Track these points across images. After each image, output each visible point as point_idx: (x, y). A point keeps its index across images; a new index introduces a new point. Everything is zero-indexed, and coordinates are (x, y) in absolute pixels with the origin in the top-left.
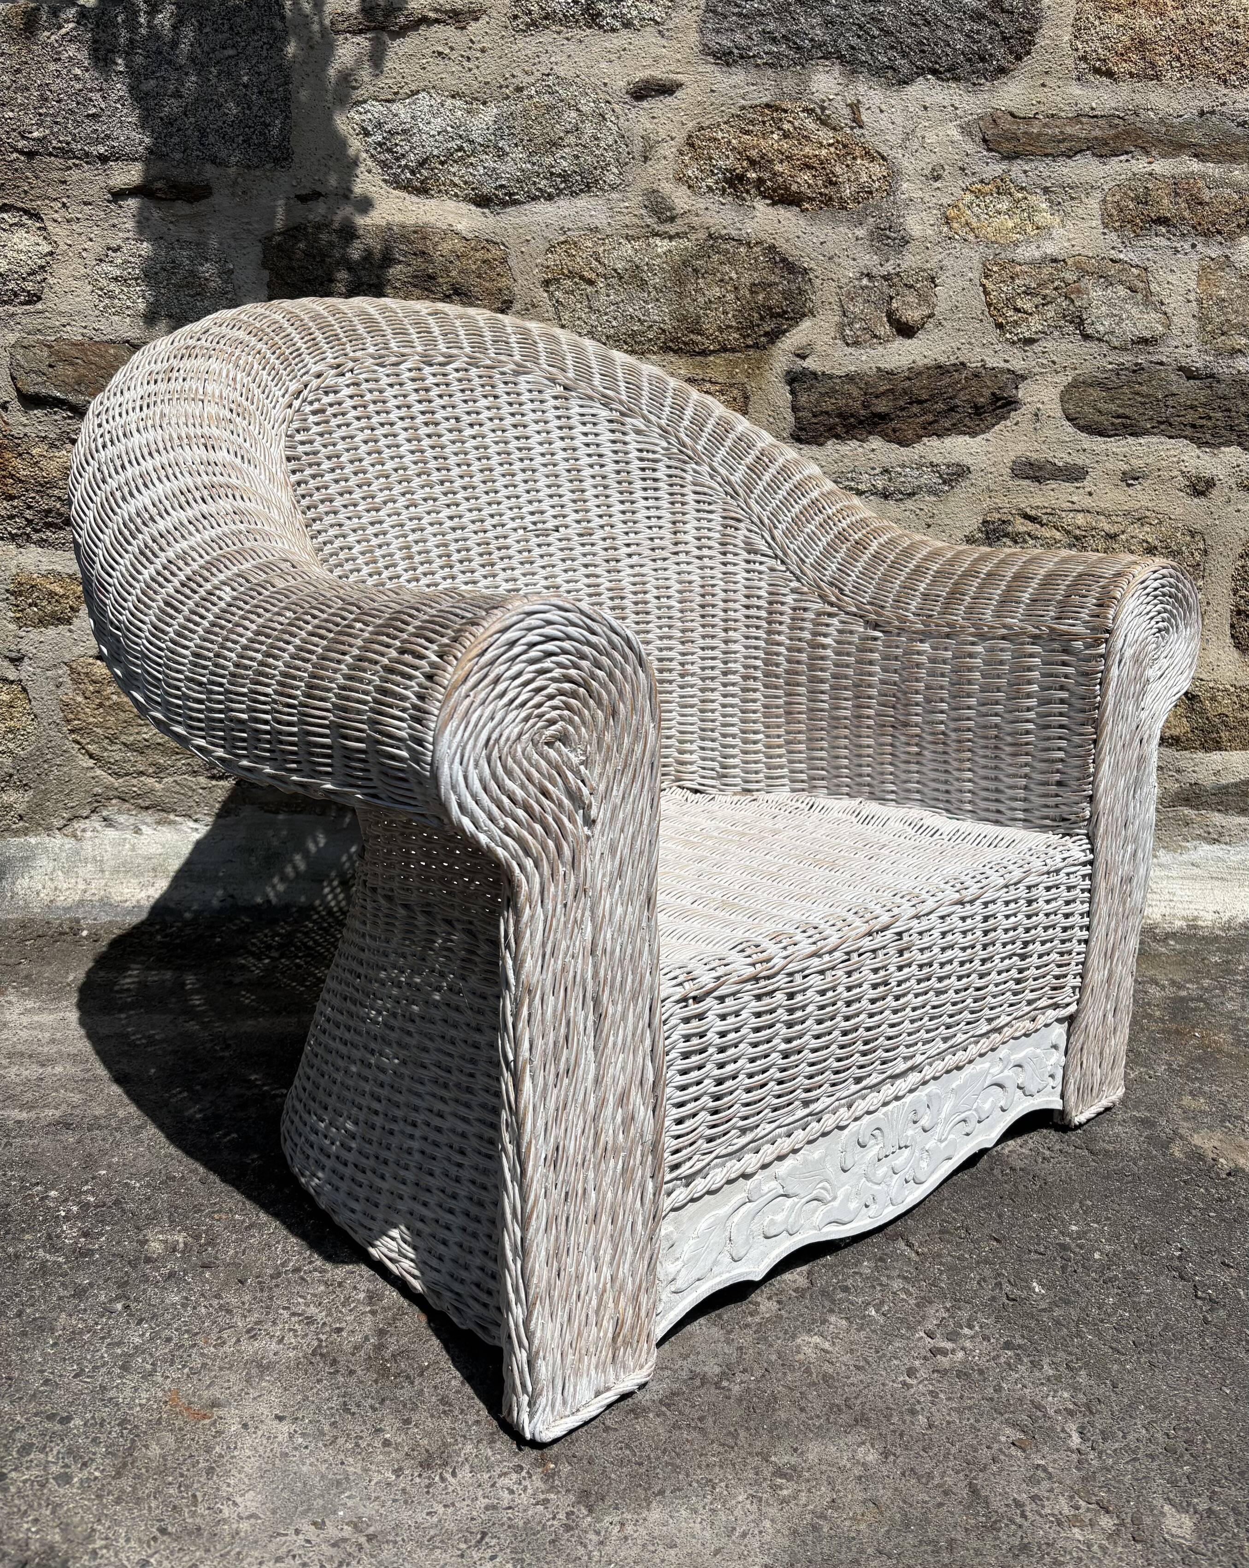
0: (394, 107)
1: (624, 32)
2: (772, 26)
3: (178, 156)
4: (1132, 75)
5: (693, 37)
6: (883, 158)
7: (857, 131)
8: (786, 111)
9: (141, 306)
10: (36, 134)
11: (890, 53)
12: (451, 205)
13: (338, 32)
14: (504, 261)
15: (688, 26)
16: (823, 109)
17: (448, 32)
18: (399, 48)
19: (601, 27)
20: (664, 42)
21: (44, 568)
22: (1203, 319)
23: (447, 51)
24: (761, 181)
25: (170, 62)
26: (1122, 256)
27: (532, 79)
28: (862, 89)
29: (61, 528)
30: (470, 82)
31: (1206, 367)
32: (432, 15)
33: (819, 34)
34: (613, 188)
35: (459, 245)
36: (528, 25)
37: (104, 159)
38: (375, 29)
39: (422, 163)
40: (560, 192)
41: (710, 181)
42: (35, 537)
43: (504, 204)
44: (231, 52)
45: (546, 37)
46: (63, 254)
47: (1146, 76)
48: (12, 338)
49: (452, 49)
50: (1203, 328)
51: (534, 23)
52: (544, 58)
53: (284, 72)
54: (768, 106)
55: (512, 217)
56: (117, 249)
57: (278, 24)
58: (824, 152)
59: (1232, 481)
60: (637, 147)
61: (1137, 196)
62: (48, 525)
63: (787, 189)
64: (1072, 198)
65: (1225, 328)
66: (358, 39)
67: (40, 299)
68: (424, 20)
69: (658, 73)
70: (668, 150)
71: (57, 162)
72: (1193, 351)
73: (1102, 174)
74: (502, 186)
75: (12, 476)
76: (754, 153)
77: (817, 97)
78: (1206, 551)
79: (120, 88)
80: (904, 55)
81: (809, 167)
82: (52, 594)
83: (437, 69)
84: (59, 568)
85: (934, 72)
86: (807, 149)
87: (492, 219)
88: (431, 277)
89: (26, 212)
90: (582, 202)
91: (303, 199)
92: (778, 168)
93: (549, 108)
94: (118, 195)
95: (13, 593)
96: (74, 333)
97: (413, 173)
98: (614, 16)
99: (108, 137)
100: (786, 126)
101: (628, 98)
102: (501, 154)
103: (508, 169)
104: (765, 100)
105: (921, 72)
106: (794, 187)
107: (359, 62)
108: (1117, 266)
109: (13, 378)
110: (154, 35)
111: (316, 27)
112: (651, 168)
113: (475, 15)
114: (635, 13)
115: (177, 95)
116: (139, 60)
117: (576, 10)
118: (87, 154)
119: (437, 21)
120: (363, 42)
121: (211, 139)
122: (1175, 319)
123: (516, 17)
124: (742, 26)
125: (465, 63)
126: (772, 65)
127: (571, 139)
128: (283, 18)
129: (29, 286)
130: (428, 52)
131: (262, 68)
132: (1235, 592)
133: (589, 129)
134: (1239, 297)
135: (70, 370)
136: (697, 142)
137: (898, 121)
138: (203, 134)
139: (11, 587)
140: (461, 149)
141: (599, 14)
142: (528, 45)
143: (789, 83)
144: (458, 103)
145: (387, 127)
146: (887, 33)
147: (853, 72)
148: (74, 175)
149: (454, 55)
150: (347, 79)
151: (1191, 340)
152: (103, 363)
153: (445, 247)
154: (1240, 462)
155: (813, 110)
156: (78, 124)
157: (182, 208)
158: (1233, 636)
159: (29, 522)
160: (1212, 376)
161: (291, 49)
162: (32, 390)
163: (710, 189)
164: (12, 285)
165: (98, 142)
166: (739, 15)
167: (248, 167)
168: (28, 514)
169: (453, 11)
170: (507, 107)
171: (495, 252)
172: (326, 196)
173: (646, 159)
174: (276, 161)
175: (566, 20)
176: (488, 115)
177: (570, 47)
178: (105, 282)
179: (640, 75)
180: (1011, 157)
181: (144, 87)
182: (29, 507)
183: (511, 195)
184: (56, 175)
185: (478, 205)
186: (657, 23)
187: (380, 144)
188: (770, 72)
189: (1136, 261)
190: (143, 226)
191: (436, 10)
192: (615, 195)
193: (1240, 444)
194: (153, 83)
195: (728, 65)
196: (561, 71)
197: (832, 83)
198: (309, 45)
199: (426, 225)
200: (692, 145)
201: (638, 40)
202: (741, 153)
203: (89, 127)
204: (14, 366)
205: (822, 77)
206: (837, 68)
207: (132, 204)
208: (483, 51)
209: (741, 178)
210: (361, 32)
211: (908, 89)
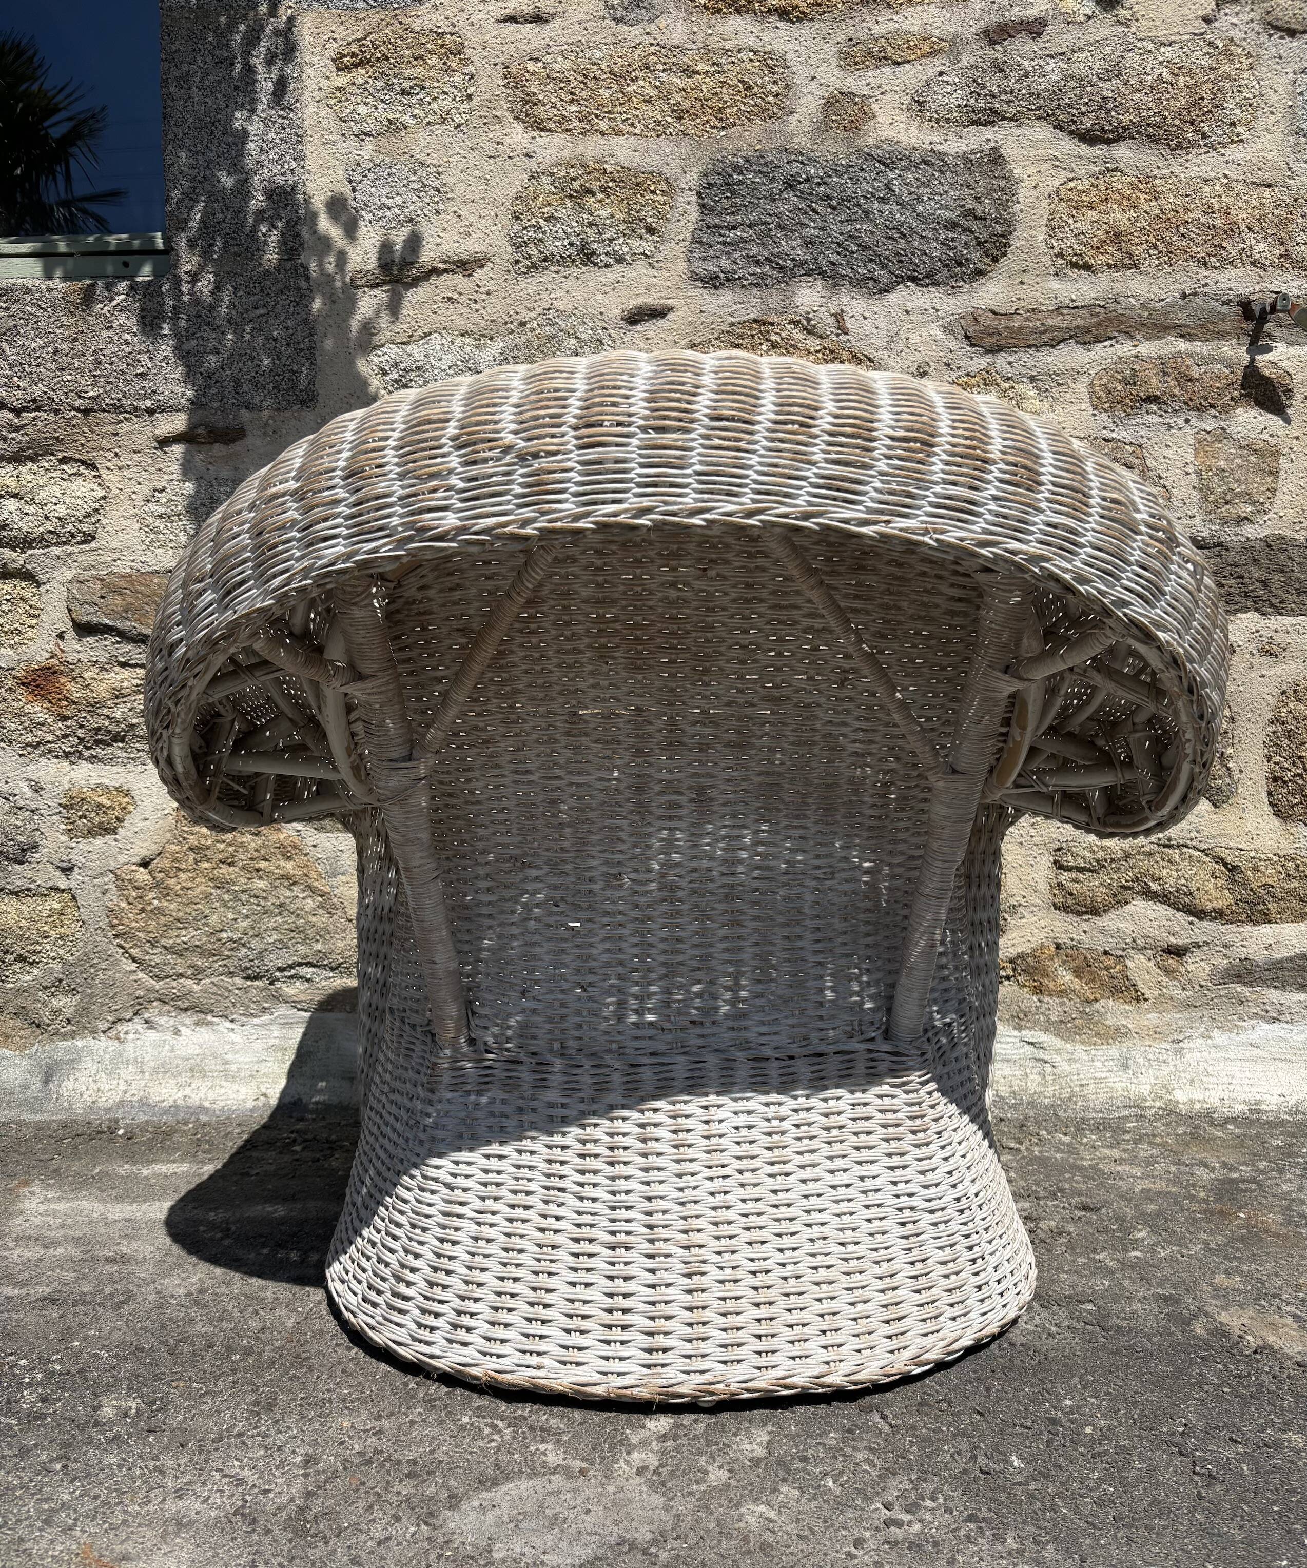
0: (407, 348)
1: (617, 267)
2: (755, 251)
3: (216, 405)
4: (1109, 266)
5: (682, 266)
6: (870, 360)
7: (842, 339)
8: (772, 324)
9: (183, 539)
10: (91, 394)
11: (870, 266)
13: (357, 287)
15: (676, 257)
16: (808, 320)
17: (458, 279)
18: (413, 296)
19: (596, 264)
20: (655, 273)
21: (93, 782)
22: (1205, 491)
23: (456, 296)
25: (208, 324)
26: (1114, 435)
27: (533, 314)
28: (845, 300)
29: (109, 745)
30: (477, 322)
31: (1213, 536)
32: (442, 266)
33: (800, 254)
36: (528, 268)
37: (151, 412)
38: (389, 282)
42: (86, 754)
44: (262, 311)
45: (546, 277)
46: (117, 497)
47: (1124, 266)
48: (69, 575)
49: (460, 294)
50: (1205, 498)
51: (534, 266)
52: (544, 295)
53: (308, 324)
54: (755, 321)
56: (163, 490)
57: (303, 284)
59: (1252, 647)
61: (1125, 378)
62: (98, 742)
64: (1059, 385)
65: (1228, 497)
66: (376, 292)
67: (94, 538)
68: (435, 271)
69: (651, 301)
71: (111, 417)
72: (1197, 521)
73: (1087, 360)
75: (66, 699)
77: (802, 309)
78: (1232, 718)
79: (166, 349)
80: (884, 266)
82: (100, 806)
83: (447, 313)
84: (106, 781)
85: (913, 279)
89: (83, 462)
93: (550, 337)
94: (164, 443)
95: (65, 807)
96: (123, 567)
98: (607, 254)
99: (154, 392)
100: (774, 337)
101: (622, 325)
104: (752, 316)
105: (901, 280)
107: (378, 313)
108: (1110, 445)
109: (69, 610)
110: (196, 300)
111: (338, 284)
113: (480, 262)
114: (626, 249)
115: (216, 352)
116: (183, 323)
117: (573, 251)
118: (136, 409)
119: (446, 271)
120: (382, 294)
121: (245, 388)
122: (1175, 492)
123: (517, 262)
124: (727, 253)
125: (473, 306)
126: (757, 285)
128: (308, 278)
129: (85, 527)
130: (439, 298)
131: (290, 323)
132: (1269, 758)
134: (1240, 467)
135: (118, 600)
137: (881, 327)
138: (238, 384)
139: (64, 801)
141: (593, 253)
142: (529, 285)
143: (776, 297)
144: (466, 338)
145: (403, 366)
146: (866, 246)
147: (835, 285)
148: (125, 427)
149: (462, 299)
150: (368, 328)
151: (1194, 510)
152: (148, 591)
154: (1258, 627)
155: (799, 322)
156: (128, 382)
157: (219, 449)
158: (1271, 803)
159: (81, 740)
160: (1220, 544)
161: (317, 304)
162: (85, 619)
164: (69, 528)
165: (145, 397)
166: (724, 243)
167: (278, 410)
168: (80, 733)
169: (461, 261)
170: (511, 340)
174: (303, 402)
175: (563, 261)
176: (495, 347)
177: (569, 283)
178: (151, 520)
179: (634, 305)
180: (994, 350)
181: (186, 347)
182: (81, 727)
184: (109, 428)
186: (647, 256)
187: (397, 380)
188: (754, 291)
189: (1129, 439)
190: (187, 470)
191: (445, 262)
193: (1257, 610)
194: (192, 343)
195: (715, 287)
196: (560, 305)
197: (816, 296)
198: (331, 299)
201: (630, 273)
203: (137, 385)
204: (71, 599)
205: (807, 292)
206: (819, 283)
207: (178, 450)
208: (488, 293)
210: (377, 285)
211: (890, 296)
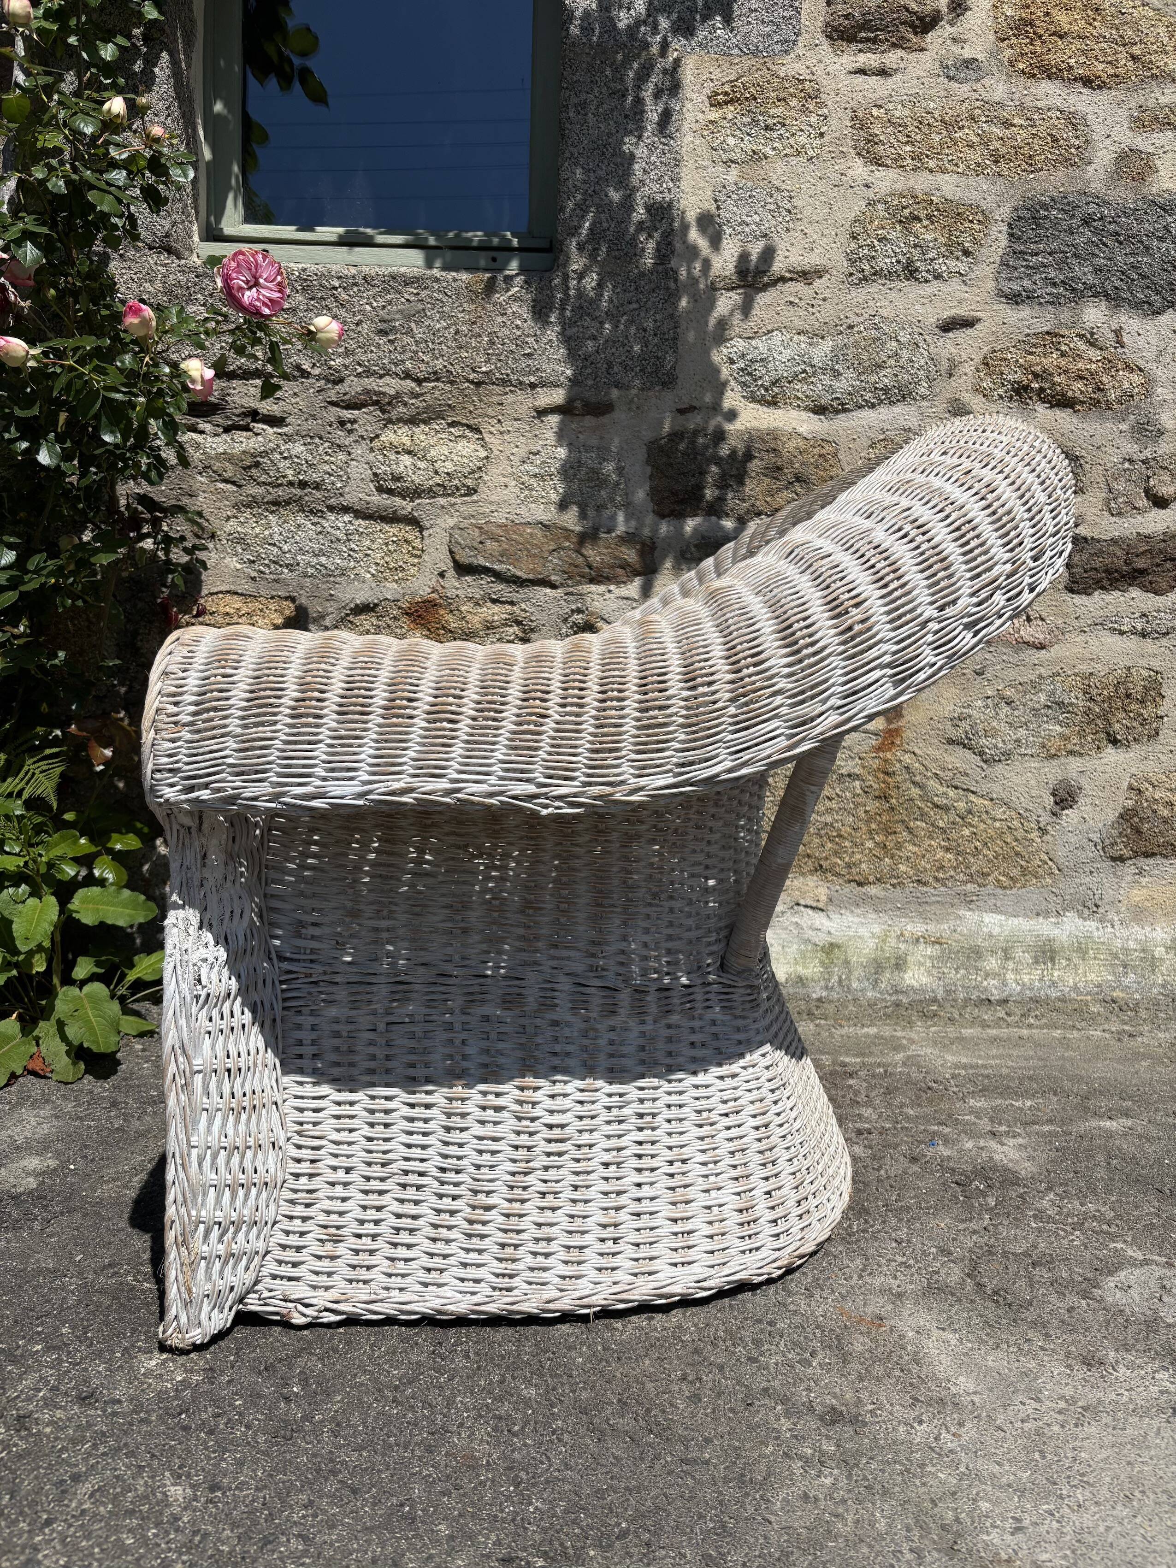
0: (753, 342)
1: (935, 282)
2: (1052, 274)
3: (590, 382)
5: (991, 285)
6: (1141, 370)
7: (1120, 350)
8: (1063, 337)
9: (554, 497)
10: (484, 369)
12: (794, 413)
13: (716, 289)
14: (835, 455)
15: (986, 277)
16: (1092, 334)
17: (799, 287)
18: (763, 299)
19: (917, 279)
20: (966, 289)
23: (797, 300)
24: (1042, 390)
25: (588, 315)
27: (861, 319)
28: (1123, 318)
30: (812, 323)
32: (788, 275)
33: (1090, 279)
34: (923, 398)
35: (801, 444)
36: (860, 280)
37: (533, 386)
38: (744, 287)
39: (774, 384)
40: (881, 402)
41: (1001, 391)
43: (837, 412)
44: (636, 306)
45: (874, 288)
46: (497, 457)
48: (451, 522)
49: (800, 299)
51: (865, 279)
52: (871, 303)
53: (675, 318)
54: (1048, 333)
55: (842, 422)
56: (537, 453)
57: (672, 285)
58: (1094, 366)
60: (945, 365)
63: (1063, 395)
66: (732, 294)
67: (476, 492)
68: (782, 279)
69: (962, 312)
70: (968, 368)
71: (498, 389)
74: (837, 398)
76: (1038, 369)
77: (1088, 325)
79: (550, 334)
80: (1158, 293)
81: (1081, 378)
83: (788, 314)
86: (1080, 365)
87: (826, 424)
88: (779, 469)
89: (469, 427)
90: (898, 409)
91: (681, 411)
92: (1057, 379)
93: (875, 340)
94: (542, 413)
96: (500, 517)
97: (766, 390)
98: (928, 271)
99: (538, 370)
100: (1063, 348)
101: (937, 331)
102: (837, 374)
103: (842, 385)
104: (1046, 329)
105: (1171, 304)
106: (1070, 394)
107: (732, 312)
109: (451, 553)
110: (580, 295)
111: (701, 286)
112: (954, 382)
113: (819, 273)
114: (943, 268)
115: (594, 338)
116: (566, 313)
117: (899, 268)
118: (521, 383)
119: (791, 279)
120: (735, 296)
121: (616, 369)
123: (851, 274)
124: (1029, 275)
125: (810, 309)
126: (1052, 303)
127: (892, 362)
128: (676, 280)
129: (469, 482)
130: (782, 302)
131: (658, 317)
133: (905, 354)
135: (495, 546)
136: (991, 362)
137: (1153, 342)
138: (610, 366)
140: (804, 371)
141: (917, 270)
142: (859, 295)
143: (1066, 315)
144: (802, 338)
145: (749, 357)
146: (1144, 277)
147: (1117, 306)
148: (510, 398)
149: (802, 303)
150: (723, 324)
152: (521, 540)
153: (791, 445)
155: (1085, 335)
156: (516, 361)
157: (589, 421)
161: (681, 303)
162: (464, 561)
163: (1001, 397)
164: (456, 482)
165: (530, 373)
166: (1027, 267)
167: (643, 390)
169: (803, 271)
170: (840, 341)
171: (828, 448)
172: (700, 409)
173: (951, 375)
174: (664, 384)
175: (890, 275)
176: (827, 346)
177: (893, 295)
178: (526, 479)
179: (947, 314)
181: (569, 333)
183: (843, 404)
184: (495, 399)
185: (815, 413)
186: (962, 275)
187: (742, 370)
188: (1050, 307)
190: (561, 435)
191: (790, 271)
192: (925, 404)
194: (575, 330)
195: (1017, 303)
196: (884, 312)
197: (1100, 315)
198: (695, 299)
199: (776, 429)
200: (987, 364)
201: (945, 288)
202: (1027, 369)
203: (524, 363)
204: (453, 542)
205: (1092, 310)
206: (1103, 303)
207: (554, 420)
208: (824, 300)
209: (1026, 388)
210: (734, 289)
211: (1161, 317)
